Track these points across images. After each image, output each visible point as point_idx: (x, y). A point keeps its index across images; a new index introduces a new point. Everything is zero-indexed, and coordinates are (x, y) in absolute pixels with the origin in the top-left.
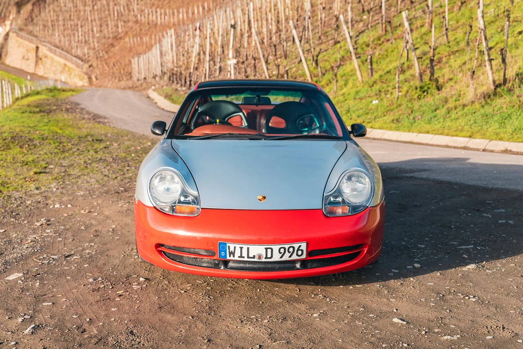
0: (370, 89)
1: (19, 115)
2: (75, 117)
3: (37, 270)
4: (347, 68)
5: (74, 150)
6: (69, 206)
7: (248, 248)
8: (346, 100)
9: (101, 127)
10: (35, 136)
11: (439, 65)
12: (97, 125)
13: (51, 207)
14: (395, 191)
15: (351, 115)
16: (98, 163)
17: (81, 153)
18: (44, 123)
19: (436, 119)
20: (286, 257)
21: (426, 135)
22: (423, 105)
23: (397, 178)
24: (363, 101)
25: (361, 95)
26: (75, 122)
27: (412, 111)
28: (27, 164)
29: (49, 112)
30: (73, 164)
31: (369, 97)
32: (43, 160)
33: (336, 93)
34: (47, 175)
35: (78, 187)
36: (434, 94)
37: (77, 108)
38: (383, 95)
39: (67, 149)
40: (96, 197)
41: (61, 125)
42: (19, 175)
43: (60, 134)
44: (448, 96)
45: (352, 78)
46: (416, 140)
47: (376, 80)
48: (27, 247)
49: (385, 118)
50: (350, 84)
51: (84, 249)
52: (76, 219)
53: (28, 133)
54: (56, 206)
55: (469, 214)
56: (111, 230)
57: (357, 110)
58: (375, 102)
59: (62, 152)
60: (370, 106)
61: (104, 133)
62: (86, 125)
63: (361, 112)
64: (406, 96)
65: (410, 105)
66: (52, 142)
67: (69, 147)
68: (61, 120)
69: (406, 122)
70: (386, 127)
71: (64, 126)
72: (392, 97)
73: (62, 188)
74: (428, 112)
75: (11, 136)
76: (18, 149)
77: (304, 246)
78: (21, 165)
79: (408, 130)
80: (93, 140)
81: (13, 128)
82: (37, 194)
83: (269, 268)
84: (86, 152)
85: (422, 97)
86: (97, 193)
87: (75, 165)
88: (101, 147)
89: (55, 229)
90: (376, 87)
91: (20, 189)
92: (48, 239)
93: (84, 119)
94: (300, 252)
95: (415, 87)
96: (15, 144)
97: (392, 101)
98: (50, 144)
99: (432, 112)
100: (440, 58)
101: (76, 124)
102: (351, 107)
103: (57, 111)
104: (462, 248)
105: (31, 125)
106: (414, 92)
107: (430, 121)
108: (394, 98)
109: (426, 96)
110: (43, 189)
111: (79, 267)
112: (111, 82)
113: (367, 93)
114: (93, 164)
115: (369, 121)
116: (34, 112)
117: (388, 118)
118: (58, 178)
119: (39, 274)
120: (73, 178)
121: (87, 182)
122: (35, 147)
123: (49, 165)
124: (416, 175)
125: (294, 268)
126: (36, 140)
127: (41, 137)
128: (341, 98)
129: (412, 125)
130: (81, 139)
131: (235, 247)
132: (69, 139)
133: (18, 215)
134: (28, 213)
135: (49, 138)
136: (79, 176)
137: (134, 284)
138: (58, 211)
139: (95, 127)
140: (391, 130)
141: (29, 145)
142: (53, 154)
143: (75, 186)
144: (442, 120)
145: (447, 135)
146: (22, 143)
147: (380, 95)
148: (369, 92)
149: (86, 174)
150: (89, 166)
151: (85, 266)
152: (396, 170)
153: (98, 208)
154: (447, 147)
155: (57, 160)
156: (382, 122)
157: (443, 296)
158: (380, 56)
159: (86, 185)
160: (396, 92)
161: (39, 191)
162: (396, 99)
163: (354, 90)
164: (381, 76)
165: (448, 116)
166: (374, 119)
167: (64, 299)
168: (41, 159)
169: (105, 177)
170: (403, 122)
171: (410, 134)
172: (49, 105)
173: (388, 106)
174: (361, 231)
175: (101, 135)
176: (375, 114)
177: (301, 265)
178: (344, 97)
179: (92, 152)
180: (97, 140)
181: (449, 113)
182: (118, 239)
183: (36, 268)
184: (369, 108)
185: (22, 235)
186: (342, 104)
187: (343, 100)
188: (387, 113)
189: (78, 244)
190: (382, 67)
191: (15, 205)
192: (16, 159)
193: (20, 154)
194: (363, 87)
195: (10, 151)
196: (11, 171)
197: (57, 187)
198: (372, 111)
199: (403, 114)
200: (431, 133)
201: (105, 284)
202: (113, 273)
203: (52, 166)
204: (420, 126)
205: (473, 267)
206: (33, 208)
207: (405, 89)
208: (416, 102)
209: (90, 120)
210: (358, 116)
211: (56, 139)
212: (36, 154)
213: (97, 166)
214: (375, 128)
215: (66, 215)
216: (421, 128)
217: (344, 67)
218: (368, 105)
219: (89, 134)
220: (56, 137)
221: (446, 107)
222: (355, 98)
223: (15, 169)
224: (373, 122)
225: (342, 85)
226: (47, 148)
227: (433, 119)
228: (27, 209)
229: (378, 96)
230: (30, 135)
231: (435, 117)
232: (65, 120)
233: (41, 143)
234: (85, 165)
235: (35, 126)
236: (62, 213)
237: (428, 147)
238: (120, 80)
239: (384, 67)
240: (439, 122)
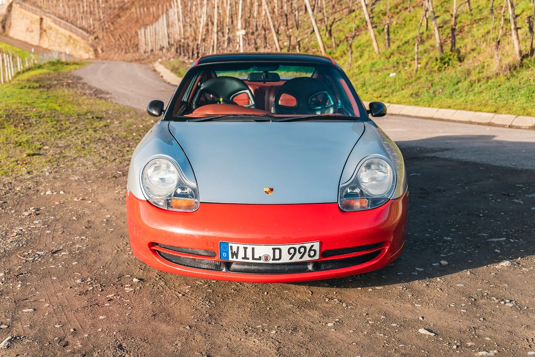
0: (387, 60)
1: (17, 91)
2: (76, 93)
3: (20, 269)
4: (362, 39)
5: (72, 129)
6: (62, 192)
7: (253, 249)
8: (361, 73)
9: (103, 103)
10: (32, 114)
11: (460, 34)
12: (98, 102)
13: (42, 194)
14: (416, 174)
15: (367, 88)
16: (97, 143)
17: (79, 132)
18: (43, 99)
19: (458, 92)
20: (297, 259)
21: (448, 110)
22: (444, 78)
23: (417, 158)
24: (380, 74)
25: (377, 67)
26: (76, 98)
27: (432, 85)
28: (20, 145)
29: (49, 87)
30: (70, 145)
31: (386, 69)
32: (38, 140)
33: (351, 65)
34: (41, 157)
35: (73, 171)
36: (455, 66)
37: (79, 83)
38: (401, 66)
39: (65, 128)
40: (91, 183)
41: (60, 101)
42: (11, 157)
43: (58, 111)
44: (471, 68)
45: (368, 49)
46: (436, 116)
47: (394, 51)
48: (12, 242)
49: (404, 92)
50: (366, 56)
51: (73, 244)
52: (68, 208)
53: (24, 111)
54: (47, 193)
55: (499, 200)
56: (105, 220)
57: (374, 83)
58: (393, 75)
59: (59, 131)
60: (388, 79)
61: (105, 110)
62: (87, 102)
63: (377, 85)
64: (425, 68)
65: (429, 78)
66: (49, 121)
67: (67, 126)
68: (61, 96)
69: (425, 96)
70: (404, 101)
71: (63, 102)
72: (411, 69)
73: (56, 172)
74: (449, 85)
75: (6, 114)
76: (13, 128)
77: (316, 246)
78: (14, 145)
79: (428, 105)
80: (93, 117)
81: (9, 105)
82: (28, 179)
83: (277, 270)
84: (84, 130)
85: (443, 69)
86: (92, 177)
87: (71, 146)
88: (101, 126)
89: (44, 220)
90: (394, 59)
91: (10, 174)
92: (35, 232)
93: (85, 94)
94: (312, 253)
95: (435, 59)
96: (10, 123)
97: (411, 74)
98: (47, 122)
99: (454, 85)
100: (462, 26)
101: (76, 100)
102: (366, 80)
103: (58, 86)
104: (493, 241)
105: (29, 102)
106: (434, 64)
107: (451, 95)
108: (413, 70)
109: (447, 68)
110: (35, 173)
111: (67, 266)
112: (117, 55)
113: (384, 65)
114: (91, 145)
115: (386, 95)
116: (33, 88)
117: (407, 92)
118: (52, 161)
119: (22, 274)
120: (68, 161)
121: (83, 165)
122: (30, 126)
123: (44, 145)
124: (438, 154)
125: (306, 270)
126: (33, 118)
127: (38, 114)
128: (356, 71)
129: (432, 99)
130: (80, 117)
131: (238, 248)
132: (68, 116)
133: (6, 204)
134: (16, 201)
135: (46, 116)
136: (75, 158)
137: (127, 286)
138: (50, 199)
139: (96, 104)
140: (410, 105)
141: (24, 124)
142: (49, 134)
143: (69, 170)
144: (464, 94)
145: (470, 110)
146: (17, 121)
147: (398, 67)
148: (386, 64)
149: (83, 155)
150: (86, 147)
151: (73, 264)
152: (417, 149)
153: (93, 194)
154: (471, 123)
155: (53, 140)
156: (400, 96)
157: (475, 300)
158: (398, 25)
159: (82, 169)
160: (415, 63)
161: (31, 176)
162: (415, 71)
163: (370, 62)
164: (399, 47)
165: (470, 90)
166: (392, 93)
167: (47, 305)
168: (35, 139)
169: (102, 159)
170: (422, 96)
171: (430, 109)
172: (49, 79)
173: (406, 79)
174: (382, 227)
175: (102, 112)
176: (393, 88)
177: (314, 267)
178: (360, 70)
179: (91, 131)
180: (97, 118)
181: (472, 86)
182: (112, 231)
183: (19, 267)
184: (386, 82)
185: (8, 227)
186: (358, 77)
187: (358, 73)
188: (405, 86)
189: (68, 238)
190: (400, 37)
191: (3, 192)
192: (9, 139)
193: (14, 133)
194: (380, 58)
195: (4, 130)
196: (3, 152)
197: (50, 171)
198: (389, 85)
199: (423, 87)
200: (452, 108)
201: (94, 286)
202: (104, 272)
203: (47, 147)
204: (440, 100)
205: (507, 264)
206: (22, 195)
207: (424, 61)
208: (436, 74)
209: (92, 95)
210: (375, 90)
211: (54, 117)
212: (31, 134)
213: (95, 146)
214: (393, 103)
215: (57, 203)
216: (441, 102)
217: (359, 38)
218: (385, 78)
219: (89, 111)
220: (54, 114)
221: (469, 79)
222: (371, 71)
223: (8, 151)
224: (390, 96)
225: (358, 57)
226: (43, 126)
227: (454, 93)
228: (15, 197)
229: (395, 69)
230: (27, 112)
231: (457, 90)
232: (64, 96)
233: (38, 122)
234: (83, 146)
235: (33, 103)
236: (54, 201)
237: (450, 123)
238: (126, 53)
239: (402, 37)
240: (462, 96)
